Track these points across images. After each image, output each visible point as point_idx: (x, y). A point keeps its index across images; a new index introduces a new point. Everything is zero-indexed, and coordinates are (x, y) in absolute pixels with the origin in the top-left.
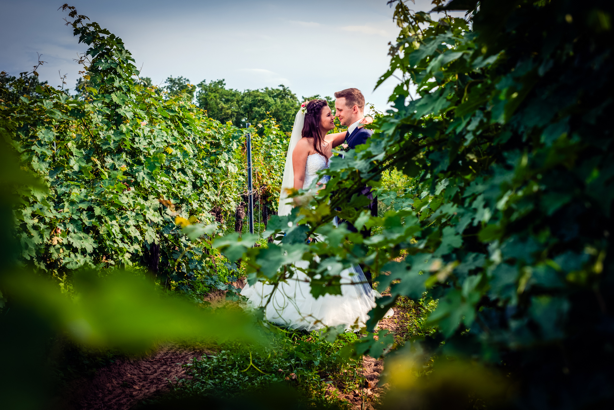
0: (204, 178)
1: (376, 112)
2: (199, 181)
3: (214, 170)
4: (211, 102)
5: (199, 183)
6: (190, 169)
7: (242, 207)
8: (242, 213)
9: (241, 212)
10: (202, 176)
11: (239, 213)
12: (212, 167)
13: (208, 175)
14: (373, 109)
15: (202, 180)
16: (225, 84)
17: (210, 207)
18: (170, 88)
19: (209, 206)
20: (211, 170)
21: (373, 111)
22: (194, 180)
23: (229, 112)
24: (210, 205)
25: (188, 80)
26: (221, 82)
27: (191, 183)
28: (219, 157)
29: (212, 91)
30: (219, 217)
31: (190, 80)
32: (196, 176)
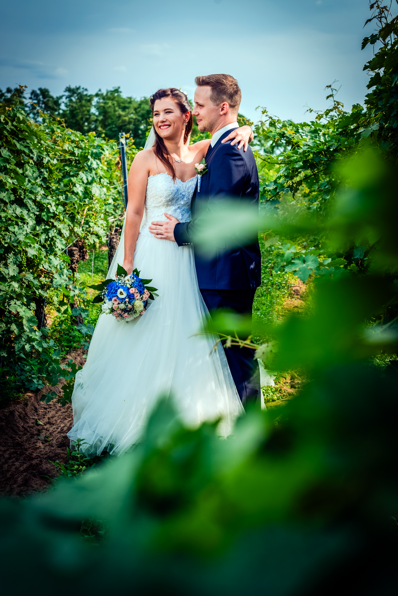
0: (53, 209)
1: (271, 118)
2: (45, 213)
3: (67, 198)
4: (109, 110)
5: (46, 216)
6: (30, 199)
7: (116, 235)
8: (115, 242)
9: (115, 240)
10: (49, 206)
11: (113, 242)
12: (64, 192)
13: (58, 205)
14: (265, 114)
15: (48, 211)
16: (121, 92)
17: (64, 245)
18: (69, 97)
19: (62, 244)
20: (62, 198)
21: (266, 116)
22: (38, 213)
23: (127, 118)
24: (64, 242)
25: (86, 90)
26: (117, 91)
27: (34, 217)
28: (74, 180)
29: (109, 99)
30: (83, 252)
31: (88, 89)
32: (41, 207)
